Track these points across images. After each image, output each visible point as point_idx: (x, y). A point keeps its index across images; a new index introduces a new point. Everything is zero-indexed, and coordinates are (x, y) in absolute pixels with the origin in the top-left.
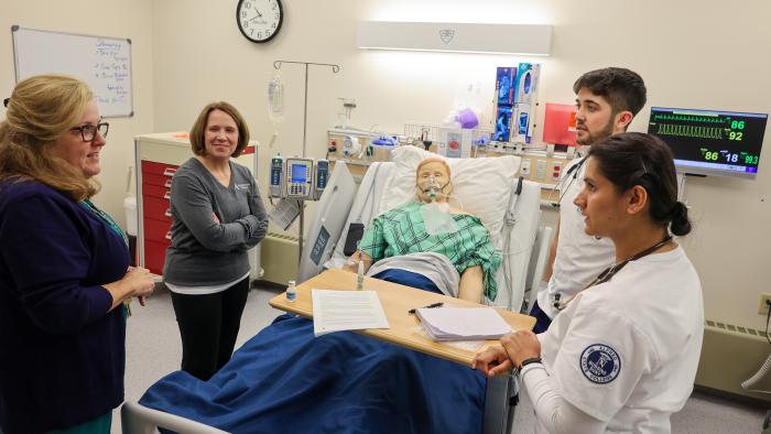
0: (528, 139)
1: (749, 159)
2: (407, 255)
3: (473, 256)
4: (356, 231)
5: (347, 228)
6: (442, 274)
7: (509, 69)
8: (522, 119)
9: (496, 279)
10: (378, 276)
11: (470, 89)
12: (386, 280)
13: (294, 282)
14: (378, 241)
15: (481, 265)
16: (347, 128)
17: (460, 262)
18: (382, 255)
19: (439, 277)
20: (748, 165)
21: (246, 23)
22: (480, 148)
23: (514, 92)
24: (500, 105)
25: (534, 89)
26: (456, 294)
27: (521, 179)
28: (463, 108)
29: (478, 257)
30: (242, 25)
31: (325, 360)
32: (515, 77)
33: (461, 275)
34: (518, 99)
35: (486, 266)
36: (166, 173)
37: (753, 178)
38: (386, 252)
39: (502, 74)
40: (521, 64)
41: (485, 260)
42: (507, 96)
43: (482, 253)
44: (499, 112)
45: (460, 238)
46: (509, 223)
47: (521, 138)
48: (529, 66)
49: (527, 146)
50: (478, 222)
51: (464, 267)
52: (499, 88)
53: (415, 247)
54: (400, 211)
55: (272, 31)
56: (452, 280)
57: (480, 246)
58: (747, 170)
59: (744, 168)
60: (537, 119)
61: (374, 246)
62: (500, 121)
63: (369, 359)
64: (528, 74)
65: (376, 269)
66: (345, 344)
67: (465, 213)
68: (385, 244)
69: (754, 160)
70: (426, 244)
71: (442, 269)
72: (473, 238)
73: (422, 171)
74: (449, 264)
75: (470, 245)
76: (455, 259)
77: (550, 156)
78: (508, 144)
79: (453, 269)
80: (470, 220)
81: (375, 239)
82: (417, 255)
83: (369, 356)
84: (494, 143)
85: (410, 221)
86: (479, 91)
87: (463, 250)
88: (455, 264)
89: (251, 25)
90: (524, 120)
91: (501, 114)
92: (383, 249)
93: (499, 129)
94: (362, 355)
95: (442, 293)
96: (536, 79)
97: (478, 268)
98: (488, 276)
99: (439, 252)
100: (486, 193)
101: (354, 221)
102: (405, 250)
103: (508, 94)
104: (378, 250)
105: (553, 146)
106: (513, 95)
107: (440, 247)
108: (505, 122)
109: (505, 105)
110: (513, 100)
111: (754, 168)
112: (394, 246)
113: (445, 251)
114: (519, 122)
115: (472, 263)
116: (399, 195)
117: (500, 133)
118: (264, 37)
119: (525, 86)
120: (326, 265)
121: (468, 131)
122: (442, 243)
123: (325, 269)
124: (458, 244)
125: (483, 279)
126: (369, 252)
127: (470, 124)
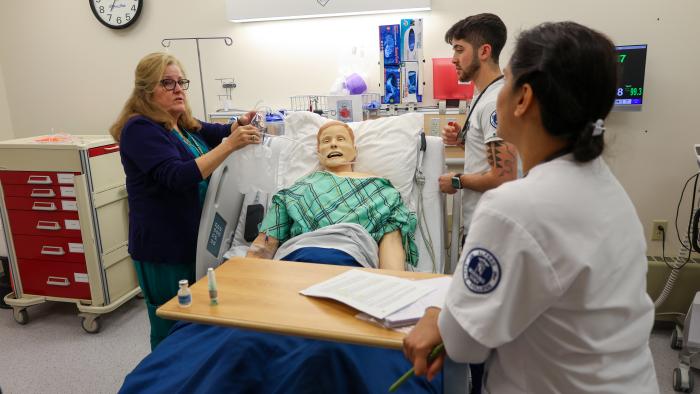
0: (420, 98)
1: (634, 91)
2: (317, 231)
3: (390, 221)
4: (256, 213)
5: (244, 211)
6: (359, 246)
7: (392, 27)
8: (410, 78)
9: (416, 242)
10: (288, 258)
11: (355, 52)
12: (299, 260)
13: (186, 282)
14: (282, 220)
15: (400, 230)
16: (230, 110)
17: (376, 230)
18: (288, 235)
19: (356, 249)
20: (633, 98)
21: (102, 9)
22: (372, 112)
23: (399, 51)
24: (386, 66)
25: (419, 45)
26: (377, 264)
27: (423, 135)
28: (349, 73)
29: (395, 221)
30: (98, 10)
31: (239, 369)
32: (398, 35)
33: (379, 242)
34: (404, 58)
35: (405, 229)
36: (30, 182)
37: (639, 109)
38: (293, 230)
39: (385, 32)
40: (402, 21)
41: (403, 223)
42: (392, 56)
43: (399, 216)
44: (386, 73)
45: (372, 204)
46: (418, 182)
47: (413, 98)
48: (412, 22)
49: (419, 105)
50: (388, 184)
51: (381, 234)
52: (383, 48)
53: (325, 219)
54: (302, 183)
55: (132, 14)
56: (371, 250)
57: (394, 209)
58: (632, 103)
59: (630, 101)
60: (426, 76)
61: (278, 226)
62: (389, 82)
63: (293, 358)
64: (412, 31)
65: (284, 251)
66: (261, 344)
67: (373, 176)
68: (290, 222)
69: (638, 92)
70: (336, 214)
71: (359, 240)
72: (385, 201)
73: (323, 137)
74: (365, 232)
75: (384, 209)
76: (371, 227)
77: (442, 113)
78: (399, 106)
79: (370, 238)
80: (378, 183)
81: (278, 218)
82: (329, 229)
83: (292, 353)
84: (385, 106)
85: (314, 193)
86: (362, 54)
87: (378, 215)
88: (371, 232)
89: (107, 10)
90: (413, 79)
91: (388, 76)
92: (288, 227)
93: (388, 91)
94: (284, 353)
95: (361, 266)
96: (420, 34)
97: (396, 233)
98: (407, 241)
99: (351, 221)
100: (393, 153)
101: (251, 203)
102: (315, 224)
103: (393, 53)
104: (282, 229)
105: (444, 103)
106: (399, 55)
107: (352, 216)
108: (394, 83)
109: (392, 64)
110: (399, 60)
111: (638, 99)
112: (302, 222)
113: (358, 219)
114: (408, 81)
115: (389, 228)
116: (298, 168)
117: (391, 95)
118: (124, 22)
119: (410, 43)
120: (226, 255)
121: (357, 97)
122: (352, 211)
123: (225, 260)
124: (371, 209)
125: (403, 244)
126: (273, 233)
127: (358, 89)
